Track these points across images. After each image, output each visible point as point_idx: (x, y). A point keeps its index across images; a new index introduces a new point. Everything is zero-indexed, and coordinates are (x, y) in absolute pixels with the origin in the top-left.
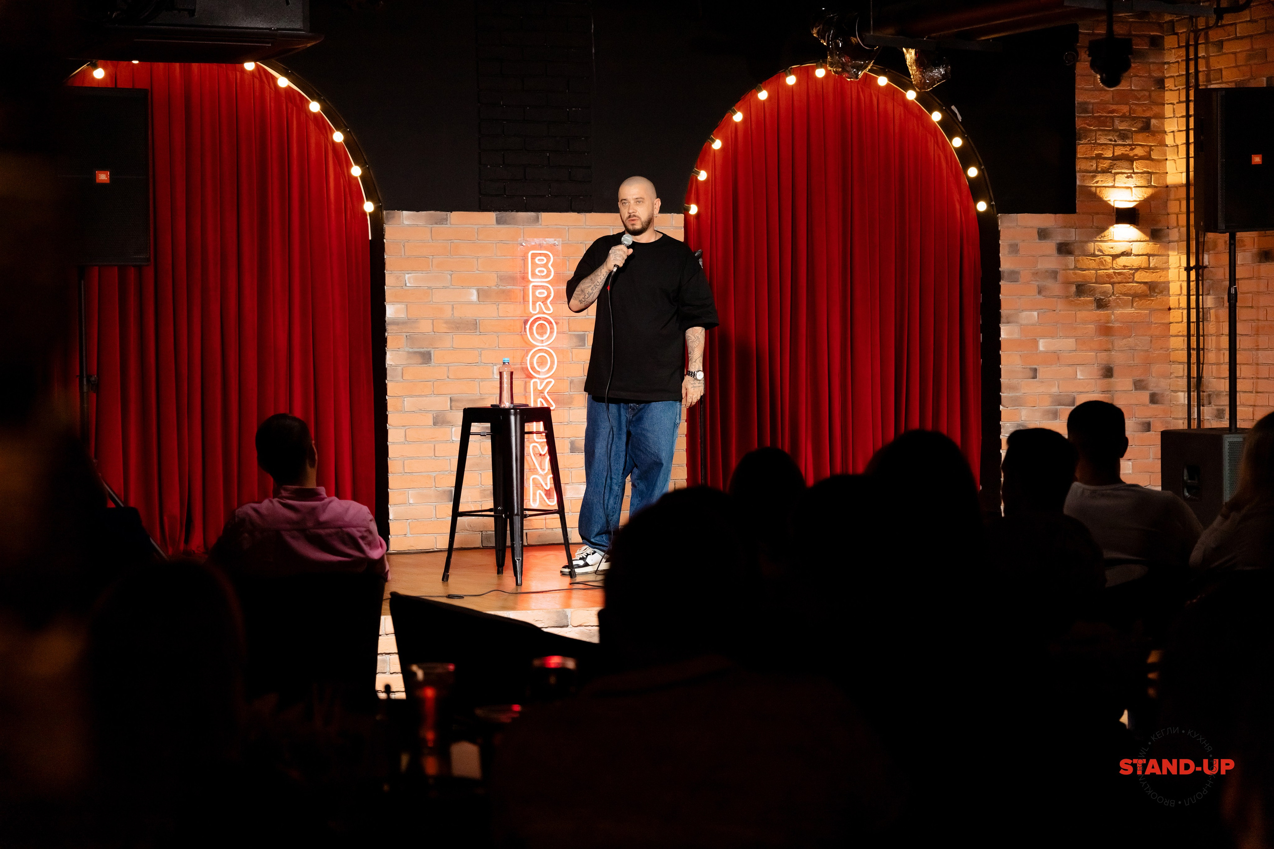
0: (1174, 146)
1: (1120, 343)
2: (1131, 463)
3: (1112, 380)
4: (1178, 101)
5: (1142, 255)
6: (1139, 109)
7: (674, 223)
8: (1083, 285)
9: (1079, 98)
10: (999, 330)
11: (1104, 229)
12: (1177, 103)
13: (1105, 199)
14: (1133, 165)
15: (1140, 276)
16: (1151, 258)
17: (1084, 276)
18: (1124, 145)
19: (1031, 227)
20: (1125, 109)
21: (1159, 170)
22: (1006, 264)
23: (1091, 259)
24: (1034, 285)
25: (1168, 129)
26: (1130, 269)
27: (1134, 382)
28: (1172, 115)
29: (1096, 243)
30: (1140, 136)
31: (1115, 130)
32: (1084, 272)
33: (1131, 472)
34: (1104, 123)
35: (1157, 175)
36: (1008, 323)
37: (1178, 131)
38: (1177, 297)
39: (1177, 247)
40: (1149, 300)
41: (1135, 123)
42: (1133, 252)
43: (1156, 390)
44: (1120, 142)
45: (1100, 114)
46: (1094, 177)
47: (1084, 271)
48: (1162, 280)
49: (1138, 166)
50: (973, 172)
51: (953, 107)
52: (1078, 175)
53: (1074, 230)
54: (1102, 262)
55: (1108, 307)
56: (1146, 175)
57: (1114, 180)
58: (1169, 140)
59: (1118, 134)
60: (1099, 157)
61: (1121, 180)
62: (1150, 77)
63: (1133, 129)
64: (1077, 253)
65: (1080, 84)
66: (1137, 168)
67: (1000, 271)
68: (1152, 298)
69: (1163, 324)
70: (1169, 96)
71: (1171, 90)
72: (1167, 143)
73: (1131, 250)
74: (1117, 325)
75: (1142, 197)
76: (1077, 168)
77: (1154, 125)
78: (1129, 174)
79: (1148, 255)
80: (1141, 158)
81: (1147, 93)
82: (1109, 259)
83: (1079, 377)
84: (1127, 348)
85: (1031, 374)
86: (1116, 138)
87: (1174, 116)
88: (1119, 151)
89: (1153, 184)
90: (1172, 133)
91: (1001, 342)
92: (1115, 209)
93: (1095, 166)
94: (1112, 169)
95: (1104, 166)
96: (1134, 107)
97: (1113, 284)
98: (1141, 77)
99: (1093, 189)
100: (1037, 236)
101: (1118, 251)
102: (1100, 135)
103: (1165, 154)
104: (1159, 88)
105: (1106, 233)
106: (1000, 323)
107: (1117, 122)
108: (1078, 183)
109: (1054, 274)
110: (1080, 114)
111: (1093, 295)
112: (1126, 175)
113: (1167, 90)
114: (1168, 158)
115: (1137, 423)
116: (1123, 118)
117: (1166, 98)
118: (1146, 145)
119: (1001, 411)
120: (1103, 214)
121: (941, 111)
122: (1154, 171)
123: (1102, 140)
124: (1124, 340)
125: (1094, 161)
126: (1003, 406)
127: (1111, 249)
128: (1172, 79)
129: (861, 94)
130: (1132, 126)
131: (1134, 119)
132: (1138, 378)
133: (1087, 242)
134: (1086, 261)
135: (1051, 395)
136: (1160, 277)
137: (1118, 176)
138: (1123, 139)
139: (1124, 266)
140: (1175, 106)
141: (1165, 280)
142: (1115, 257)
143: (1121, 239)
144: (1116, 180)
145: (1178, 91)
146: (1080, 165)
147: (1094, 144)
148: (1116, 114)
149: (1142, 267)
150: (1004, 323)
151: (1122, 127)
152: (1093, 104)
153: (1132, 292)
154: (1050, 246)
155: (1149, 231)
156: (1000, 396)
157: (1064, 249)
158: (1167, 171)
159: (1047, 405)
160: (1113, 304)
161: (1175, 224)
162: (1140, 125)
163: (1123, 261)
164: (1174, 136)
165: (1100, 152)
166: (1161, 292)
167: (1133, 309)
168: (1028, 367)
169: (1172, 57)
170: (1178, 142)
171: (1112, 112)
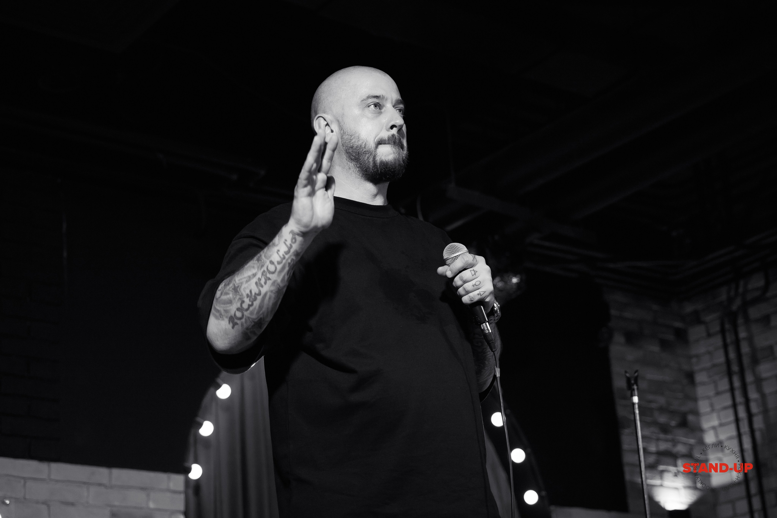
6: (675, 403)
13: (657, 499)
14: (676, 463)
18: (667, 440)
20: (661, 400)
25: (706, 425)
28: (708, 409)
30: (680, 432)
31: (655, 423)
37: (721, 425)
41: (673, 417)
44: (662, 437)
52: (627, 469)
56: (691, 475)
58: (710, 438)
62: (680, 369)
63: (673, 424)
66: (682, 467)
70: (701, 391)
72: (706, 442)
75: (689, 499)
77: (691, 421)
78: (675, 473)
80: (684, 456)
81: (679, 386)
88: (663, 446)
90: (713, 430)
92: (667, 512)
94: (659, 466)
95: (652, 461)
96: (670, 399)
98: (671, 367)
99: (644, 486)
104: (691, 382)
112: (671, 474)
113: (698, 385)
116: (662, 410)
117: (698, 394)
118: (687, 442)
120: (656, 514)
130: (671, 420)
138: (665, 433)
144: (664, 479)
146: (626, 458)
148: (653, 405)
151: (662, 419)
162: (678, 419)
169: (700, 348)
170: (722, 437)
171: (650, 402)
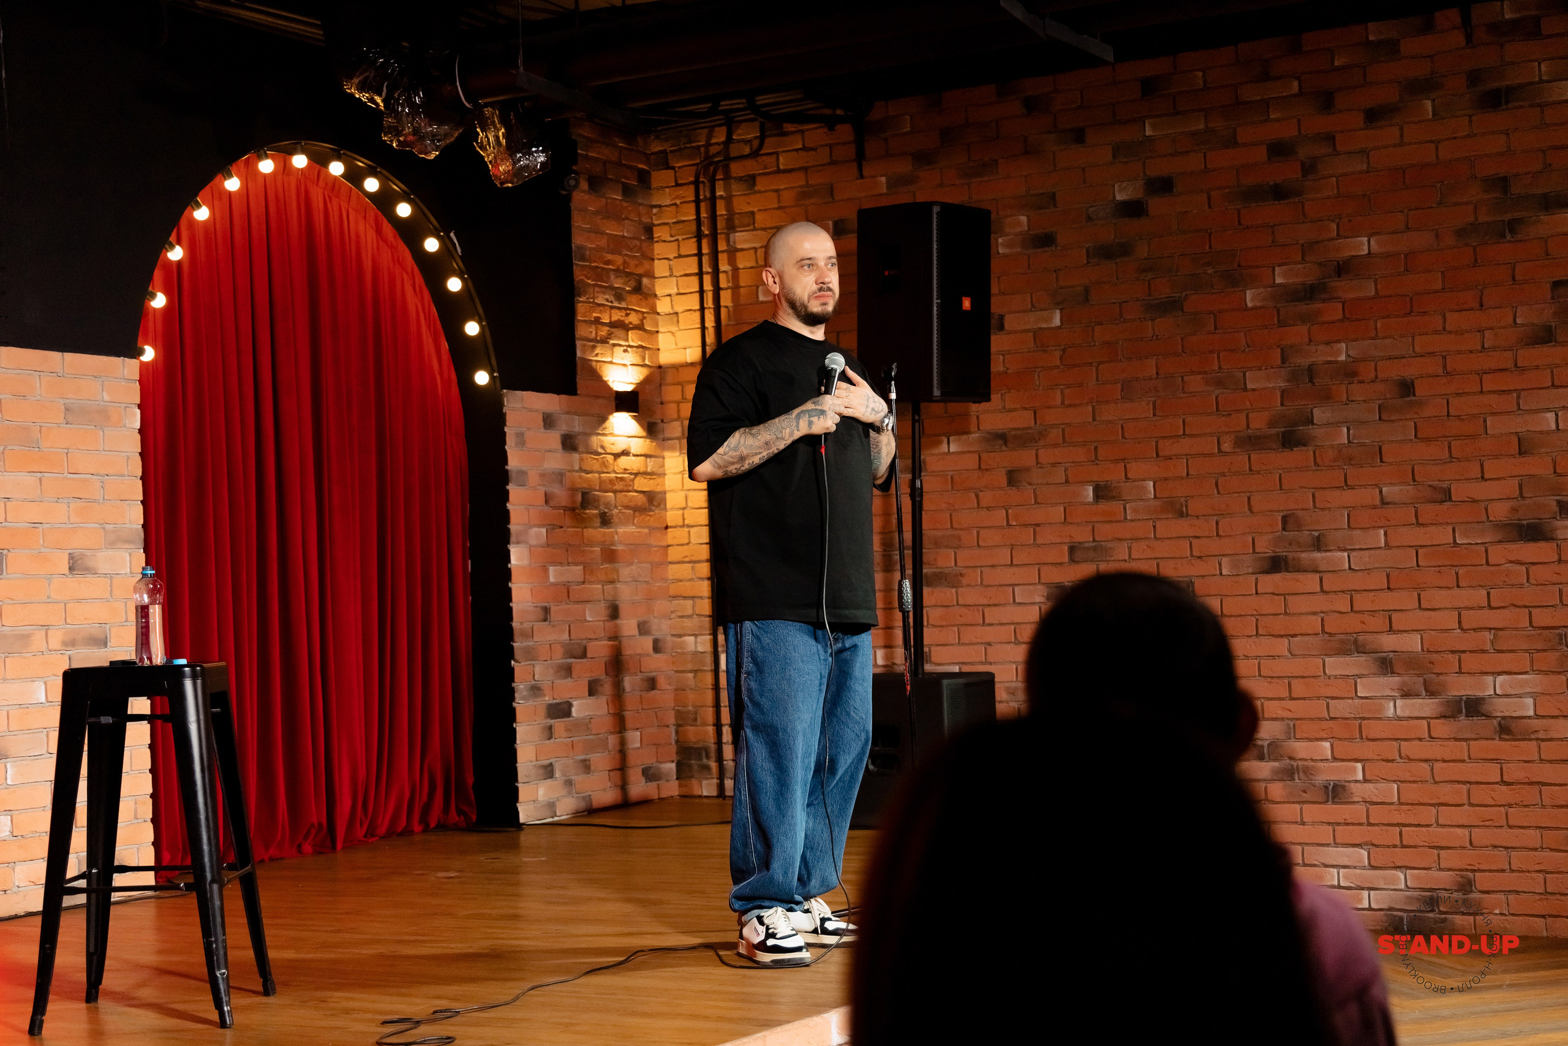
0: (670, 314)
1: (625, 572)
2: (639, 733)
3: (618, 622)
4: (677, 255)
5: (641, 455)
6: (632, 263)
7: (125, 372)
8: (587, 493)
9: (578, 240)
10: (508, 553)
11: (603, 419)
12: (675, 258)
13: (605, 379)
14: (628, 335)
15: (641, 484)
16: (648, 459)
17: (588, 480)
18: (619, 308)
19: (537, 411)
20: (619, 260)
21: (652, 345)
22: (514, 461)
23: (594, 459)
24: (542, 489)
25: (659, 292)
26: (631, 474)
27: (639, 626)
28: (668, 274)
29: (599, 437)
30: (634, 298)
31: (611, 288)
32: (588, 476)
33: (639, 745)
34: (600, 275)
35: (651, 352)
36: (518, 543)
37: (677, 294)
38: (681, 512)
39: (678, 446)
40: (649, 515)
41: (629, 281)
42: (633, 451)
43: (657, 635)
44: (616, 304)
45: (596, 264)
46: (594, 347)
47: (587, 473)
48: (659, 489)
49: (634, 338)
50: (472, 328)
51: (452, 235)
52: (579, 343)
53: (577, 417)
54: (604, 464)
55: (611, 523)
56: (640, 350)
57: (613, 354)
58: (663, 306)
59: (614, 292)
60: (597, 321)
61: (619, 356)
62: (640, 222)
63: (628, 289)
64: (580, 450)
65: (579, 223)
66: (633, 340)
67: (507, 471)
68: (651, 513)
69: (662, 547)
70: (659, 249)
71: (665, 241)
72: (659, 311)
73: (630, 447)
74: (620, 548)
75: (637, 378)
76: (577, 335)
77: (646, 286)
78: (625, 348)
79: (646, 456)
80: (635, 327)
81: (638, 243)
82: (610, 458)
83: (589, 618)
84: (630, 579)
85: (541, 615)
86: (612, 298)
87: (671, 276)
88: (617, 316)
89: (647, 362)
90: (668, 298)
91: (512, 569)
92: (614, 395)
93: (594, 333)
94: (610, 338)
95: (603, 333)
96: (627, 259)
97: (615, 492)
98: (631, 220)
99: (594, 364)
100: (543, 424)
101: (618, 449)
102: (598, 292)
103: (657, 325)
104: (649, 238)
105: (607, 424)
106: (509, 543)
107: (612, 277)
108: (579, 354)
109: (559, 477)
110: (579, 261)
111: (597, 508)
112: (622, 348)
113: (657, 242)
114: (661, 329)
115: (642, 679)
116: (618, 273)
117: (656, 252)
118: (639, 311)
119: (513, 669)
120: (602, 397)
121: (438, 237)
122: (648, 346)
123: (600, 301)
124: (628, 569)
125: (593, 326)
126: (516, 661)
127: (612, 446)
128: (667, 228)
129: (329, 205)
130: (625, 283)
131: (629, 275)
132: (641, 619)
133: (589, 435)
134: (590, 459)
135: (563, 645)
136: (658, 485)
137: (617, 349)
138: (618, 300)
139: (625, 469)
140: (671, 262)
141: (662, 490)
142: (617, 456)
143: (621, 434)
144: (615, 354)
145: (677, 242)
146: (582, 331)
147: (589, 302)
148: (611, 267)
149: (641, 471)
150: (514, 543)
151: (617, 283)
152: (591, 249)
153: (632, 504)
154: (553, 438)
155: (646, 426)
156: (512, 647)
157: (569, 443)
158: (661, 346)
159: (559, 658)
160: (615, 520)
161: (675, 416)
162: (633, 283)
163: (623, 462)
164: (672, 301)
165: (598, 315)
166: (659, 505)
167: (634, 527)
168: (539, 605)
169: (665, 199)
170: (679, 309)
171: (608, 262)
